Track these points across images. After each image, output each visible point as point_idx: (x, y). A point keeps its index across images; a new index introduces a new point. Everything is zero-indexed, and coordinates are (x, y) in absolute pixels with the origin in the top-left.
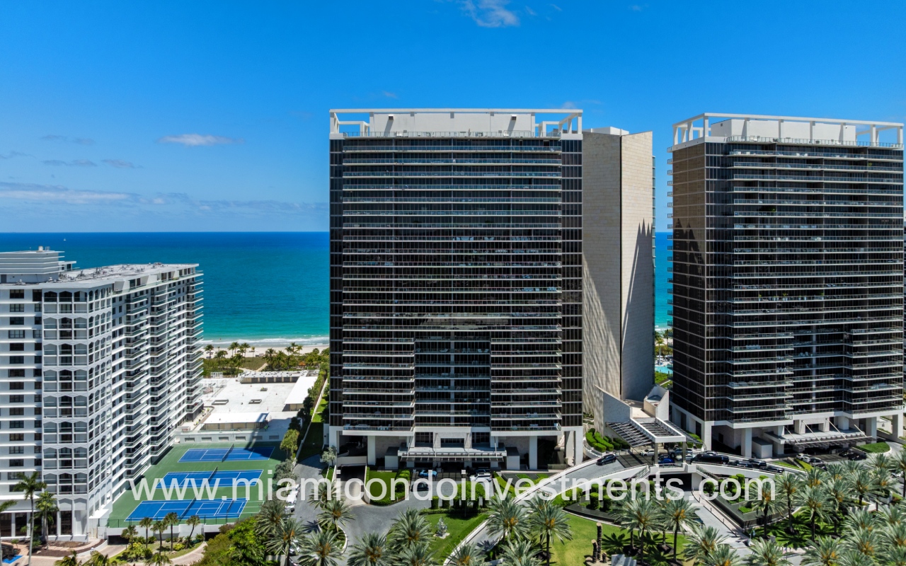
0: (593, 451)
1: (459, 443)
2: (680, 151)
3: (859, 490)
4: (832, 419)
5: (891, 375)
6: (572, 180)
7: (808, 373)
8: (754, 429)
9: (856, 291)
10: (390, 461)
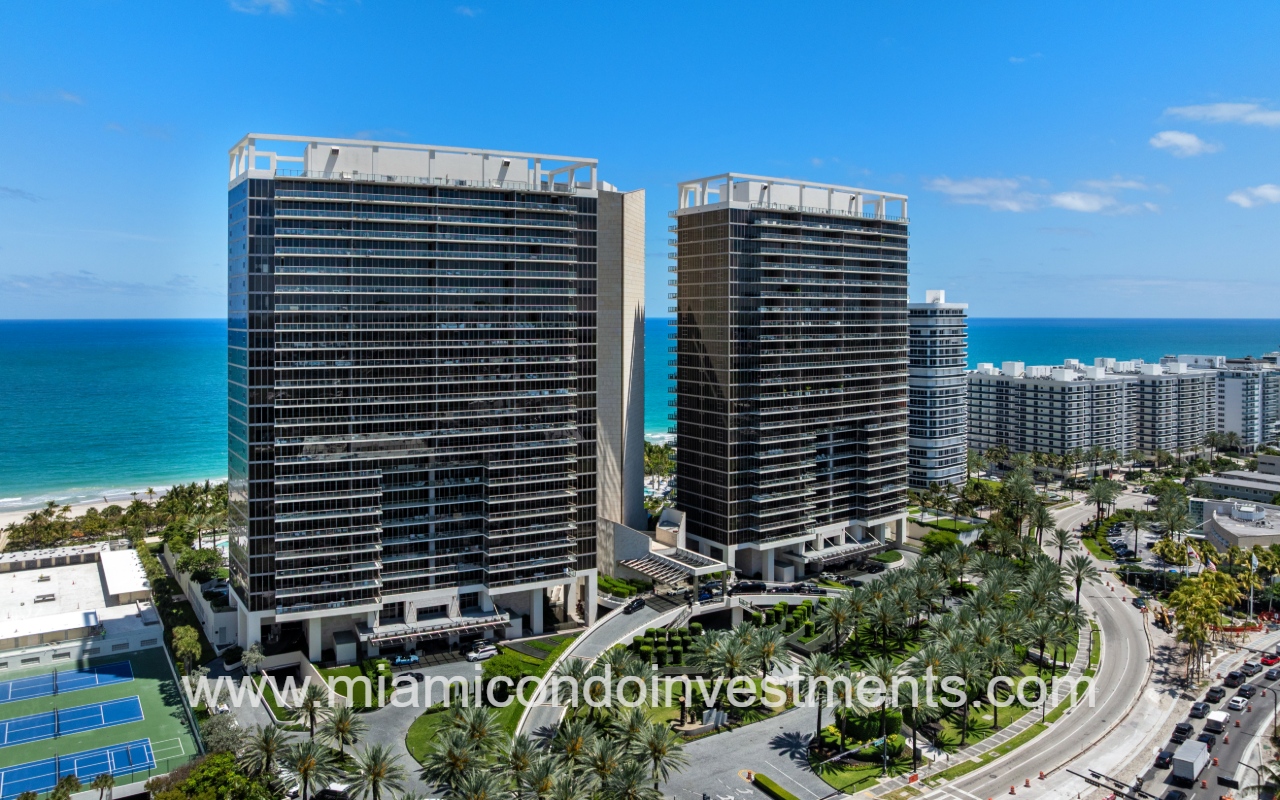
0: (613, 599)
1: (442, 611)
2: (690, 217)
4: (847, 529)
5: (897, 475)
6: (585, 249)
7: (826, 478)
8: (777, 550)
9: (868, 382)
10: (345, 651)
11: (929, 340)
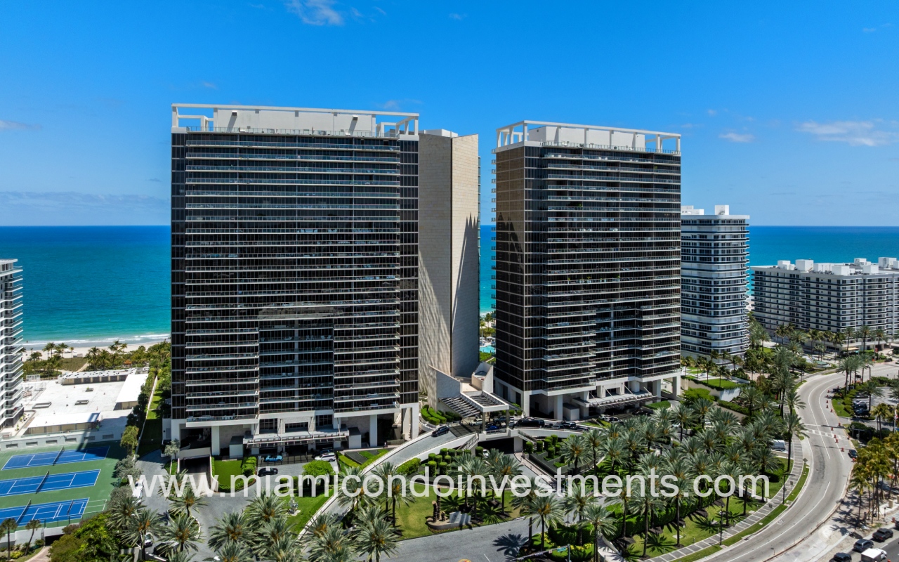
0: (428, 425)
1: (303, 427)
2: (503, 152)
3: (648, 439)
4: (626, 383)
5: (672, 344)
6: (409, 177)
7: (607, 345)
8: (565, 396)
9: (645, 274)
10: (235, 450)
11: (713, 243)
